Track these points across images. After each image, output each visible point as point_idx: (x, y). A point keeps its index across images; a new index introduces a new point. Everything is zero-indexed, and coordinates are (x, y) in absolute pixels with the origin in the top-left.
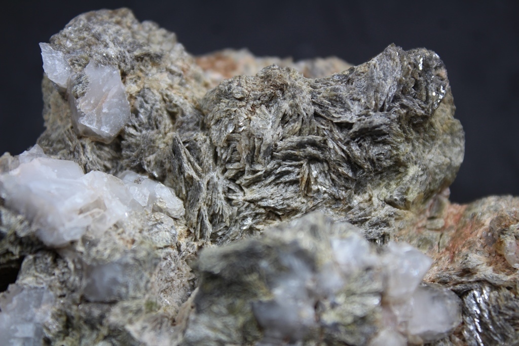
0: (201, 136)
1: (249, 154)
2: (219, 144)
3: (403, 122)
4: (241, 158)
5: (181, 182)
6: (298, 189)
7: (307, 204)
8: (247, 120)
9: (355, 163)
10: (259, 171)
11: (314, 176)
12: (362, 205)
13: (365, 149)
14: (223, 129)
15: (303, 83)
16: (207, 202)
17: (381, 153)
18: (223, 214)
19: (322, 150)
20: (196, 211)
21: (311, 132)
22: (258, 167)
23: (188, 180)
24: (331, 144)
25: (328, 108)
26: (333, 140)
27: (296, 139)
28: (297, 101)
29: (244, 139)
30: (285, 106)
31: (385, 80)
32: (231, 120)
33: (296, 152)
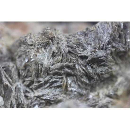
0: (11, 64)
1: (36, 72)
2: (21, 68)
4: (32, 75)
5: (2, 88)
6: (61, 90)
7: (66, 98)
8: (35, 55)
9: (90, 76)
10: (41, 81)
11: (69, 83)
12: (94, 98)
13: (95, 69)
14: (23, 60)
15: (62, 36)
16: (15, 98)
17: (103, 71)
18: (24, 103)
19: (73, 70)
20: (10, 102)
21: (67, 61)
22: (41, 79)
23: (5, 87)
24: (77, 67)
25: (75, 49)
26: (78, 65)
27: (60, 64)
28: (60, 45)
29: (34, 65)
30: (54, 48)
31: (104, 34)
32: (26, 56)
33: (60, 71)
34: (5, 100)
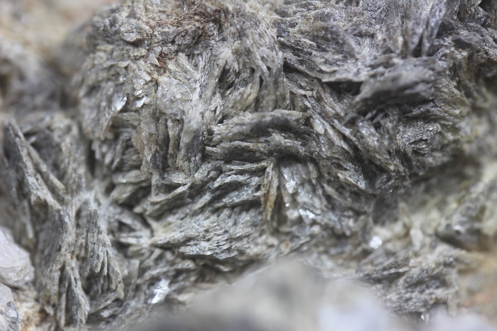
0: (59, 120)
1: (156, 151)
2: (97, 135)
3: (464, 76)
4: (141, 161)
5: (24, 214)
6: (260, 218)
7: (278, 247)
8: (150, 84)
9: (371, 162)
10: (178, 186)
11: (291, 191)
12: (390, 246)
13: (388, 133)
14: (104, 104)
15: (259, 6)
16: (77, 252)
17: (421, 140)
18: (111, 274)
19: (303, 138)
20: (56, 271)
21: (280, 103)
22: (177, 178)
23: (37, 209)
24: (319, 126)
25: (310, 54)
26: (324, 118)
27: (249, 117)
28: (249, 42)
29: (147, 124)
32: (119, 87)
33: (250, 145)
34: (37, 260)
